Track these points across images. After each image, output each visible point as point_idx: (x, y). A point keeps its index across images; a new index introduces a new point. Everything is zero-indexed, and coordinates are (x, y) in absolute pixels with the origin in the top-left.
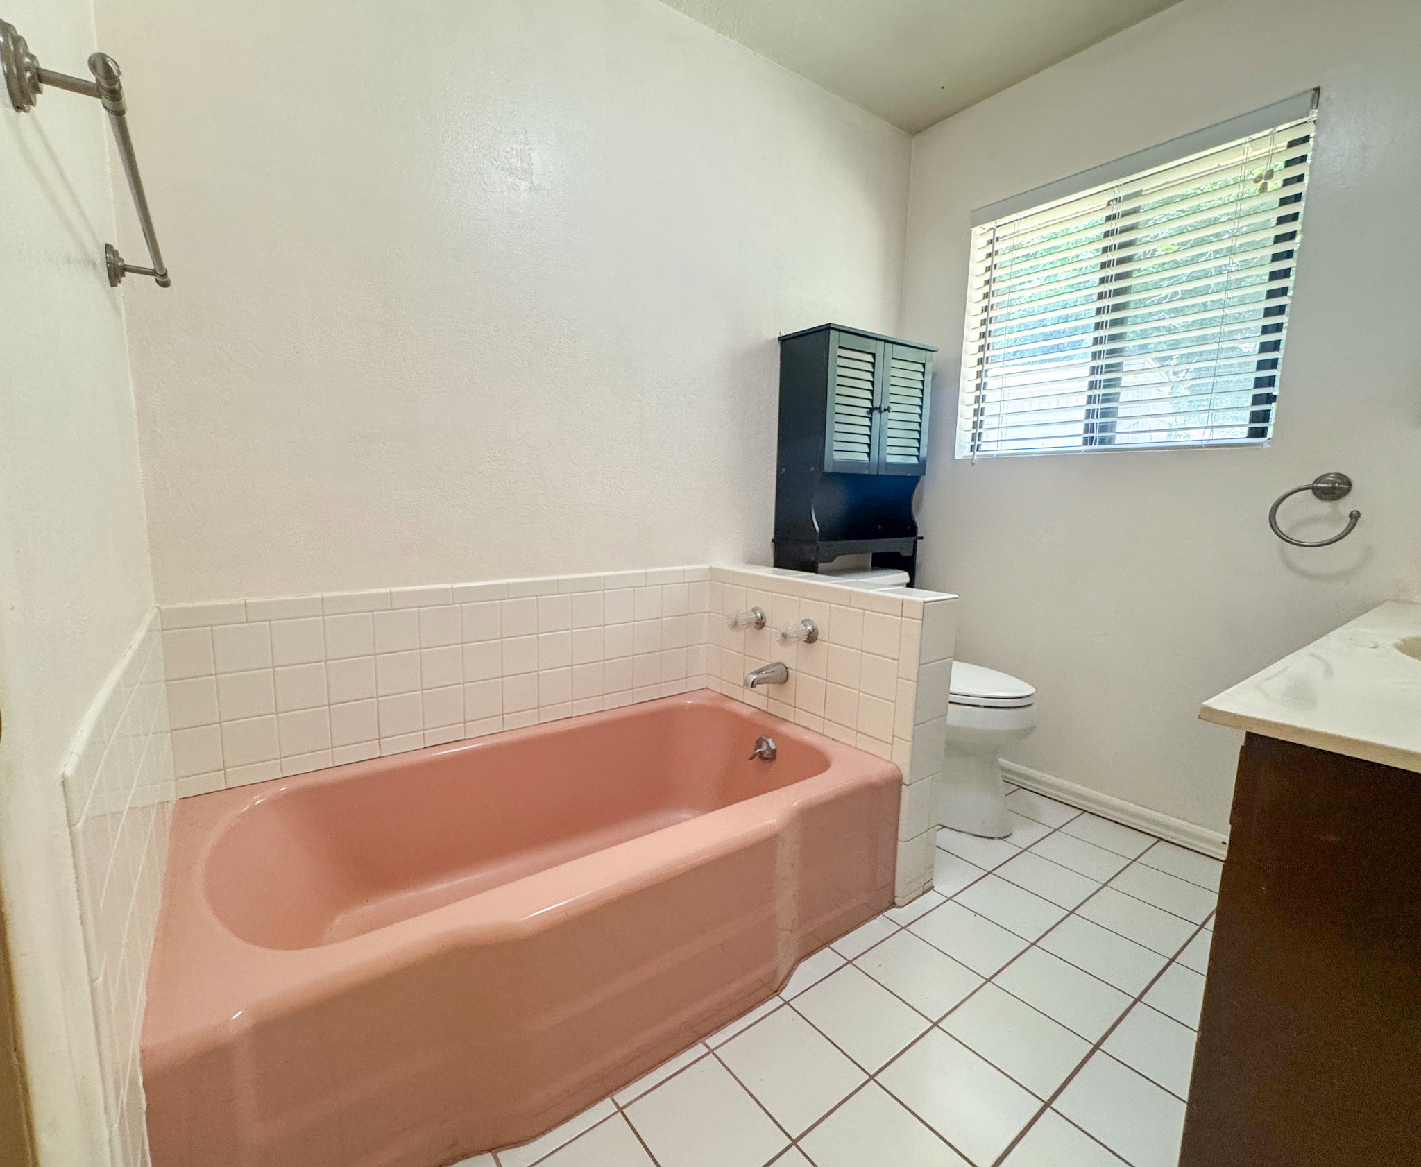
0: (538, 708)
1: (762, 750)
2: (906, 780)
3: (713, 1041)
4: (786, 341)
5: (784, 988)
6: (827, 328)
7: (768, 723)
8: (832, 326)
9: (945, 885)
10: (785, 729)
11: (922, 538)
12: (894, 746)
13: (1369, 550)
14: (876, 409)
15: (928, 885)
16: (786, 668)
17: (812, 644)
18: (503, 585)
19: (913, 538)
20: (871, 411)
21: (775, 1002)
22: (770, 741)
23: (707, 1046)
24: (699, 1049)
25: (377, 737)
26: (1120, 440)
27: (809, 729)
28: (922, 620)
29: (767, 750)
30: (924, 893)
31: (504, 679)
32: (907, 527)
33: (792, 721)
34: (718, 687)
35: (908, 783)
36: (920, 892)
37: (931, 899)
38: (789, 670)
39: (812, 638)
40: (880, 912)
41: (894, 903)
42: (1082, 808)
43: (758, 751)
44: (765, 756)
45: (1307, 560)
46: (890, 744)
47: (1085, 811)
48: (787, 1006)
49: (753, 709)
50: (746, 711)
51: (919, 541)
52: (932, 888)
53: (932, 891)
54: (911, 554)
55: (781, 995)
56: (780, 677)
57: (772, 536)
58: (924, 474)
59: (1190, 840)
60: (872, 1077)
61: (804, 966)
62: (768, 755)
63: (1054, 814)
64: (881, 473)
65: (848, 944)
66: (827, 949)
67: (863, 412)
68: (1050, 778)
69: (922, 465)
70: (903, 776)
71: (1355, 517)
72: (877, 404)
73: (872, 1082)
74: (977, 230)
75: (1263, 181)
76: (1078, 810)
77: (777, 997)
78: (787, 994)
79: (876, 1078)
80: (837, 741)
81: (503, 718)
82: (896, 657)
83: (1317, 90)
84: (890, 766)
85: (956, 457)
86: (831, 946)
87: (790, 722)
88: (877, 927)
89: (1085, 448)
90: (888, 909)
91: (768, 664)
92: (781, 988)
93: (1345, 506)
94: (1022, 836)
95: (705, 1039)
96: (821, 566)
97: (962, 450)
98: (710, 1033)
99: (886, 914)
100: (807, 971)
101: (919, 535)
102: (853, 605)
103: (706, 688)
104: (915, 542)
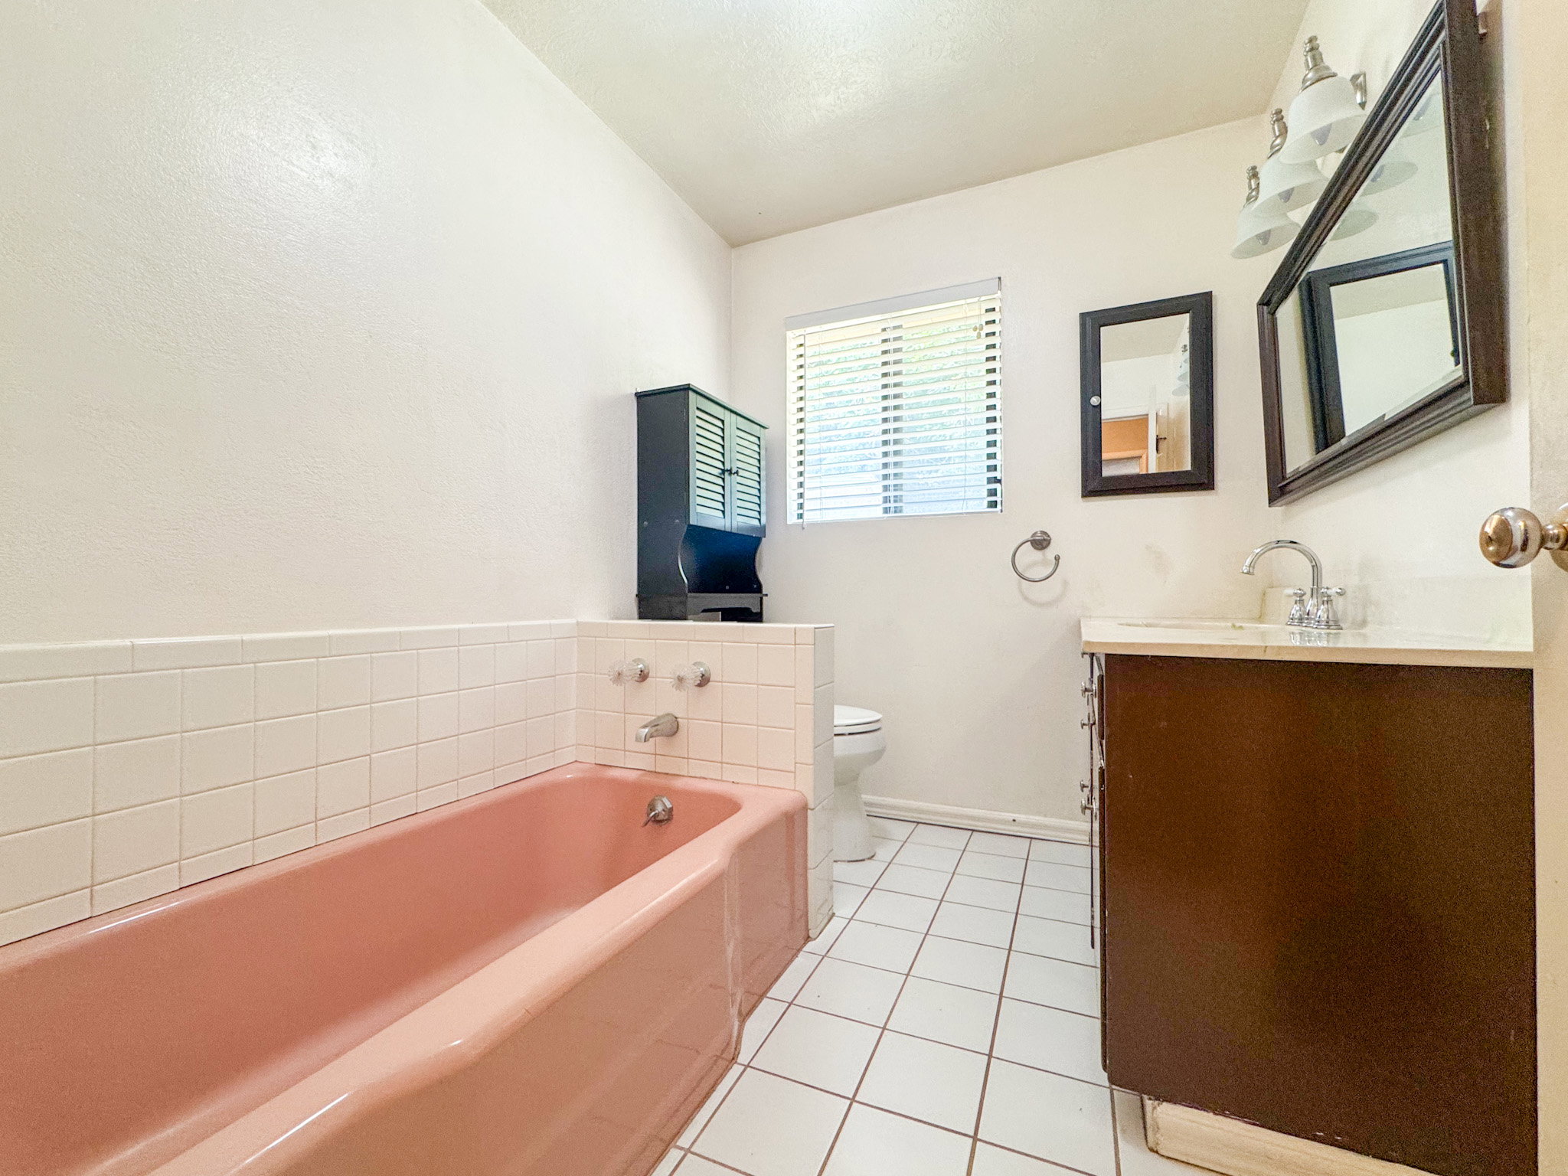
0: (369, 806)
1: (657, 812)
2: (811, 805)
3: (684, 1141)
4: (643, 398)
5: (739, 1053)
6: (687, 388)
7: (661, 781)
8: (691, 387)
9: (844, 911)
10: (679, 784)
11: (766, 595)
12: (797, 773)
13: (1065, 583)
14: (727, 470)
15: (830, 913)
16: (676, 718)
17: (704, 688)
18: (323, 638)
19: (759, 595)
20: (724, 471)
21: (736, 1070)
22: (665, 800)
23: (681, 1148)
24: (674, 1155)
25: (89, 883)
26: (908, 511)
27: (706, 779)
28: (814, 644)
29: (664, 810)
30: (829, 921)
31: (319, 768)
32: (752, 585)
33: (686, 775)
34: (590, 757)
35: (812, 807)
36: (826, 921)
37: (836, 925)
38: (679, 720)
39: (704, 681)
40: (799, 950)
41: (809, 937)
42: (915, 820)
43: (653, 813)
44: (661, 817)
45: (1036, 591)
46: (792, 772)
47: (918, 823)
48: (749, 1069)
49: (640, 772)
50: (632, 776)
51: (764, 598)
52: (834, 914)
53: (835, 918)
54: (759, 611)
55: (738, 1061)
56: (668, 729)
57: (635, 592)
58: (765, 537)
59: (993, 825)
60: (853, 1100)
61: (750, 1024)
62: (664, 816)
63: (900, 831)
64: (733, 531)
65: (783, 989)
66: (765, 999)
67: (717, 472)
68: (889, 801)
69: (763, 530)
70: (809, 802)
71: (1057, 558)
72: (727, 467)
73: (855, 1105)
74: (790, 334)
75: (978, 331)
76: (913, 824)
77: (735, 1065)
78: (743, 1058)
79: (856, 1099)
80: (738, 783)
81: (316, 825)
82: (793, 685)
83: (1000, 278)
84: (797, 794)
85: (788, 523)
86: (768, 995)
87: (683, 776)
88: (802, 963)
89: (886, 515)
90: (805, 944)
91: (653, 718)
92: (737, 1053)
93: (1050, 553)
94: (884, 853)
95: (676, 1142)
96: (689, 617)
97: (792, 519)
98: (678, 1134)
99: (805, 949)
100: (755, 1028)
101: (764, 592)
102: (746, 640)
103: (576, 761)
104: (761, 598)
